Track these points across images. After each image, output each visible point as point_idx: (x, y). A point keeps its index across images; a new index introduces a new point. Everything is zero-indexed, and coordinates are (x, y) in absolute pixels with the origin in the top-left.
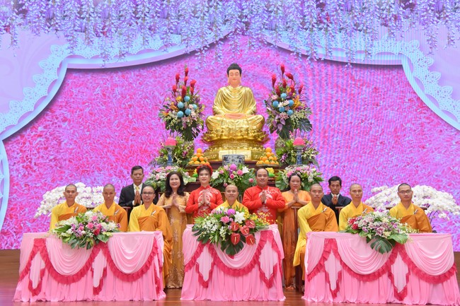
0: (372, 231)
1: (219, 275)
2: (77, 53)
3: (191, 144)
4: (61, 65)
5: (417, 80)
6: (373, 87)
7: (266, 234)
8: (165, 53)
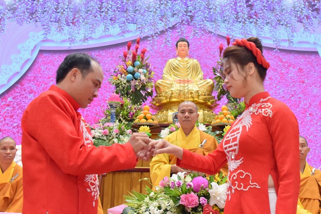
4: (35, 47)
6: (298, 68)
8: (122, 38)
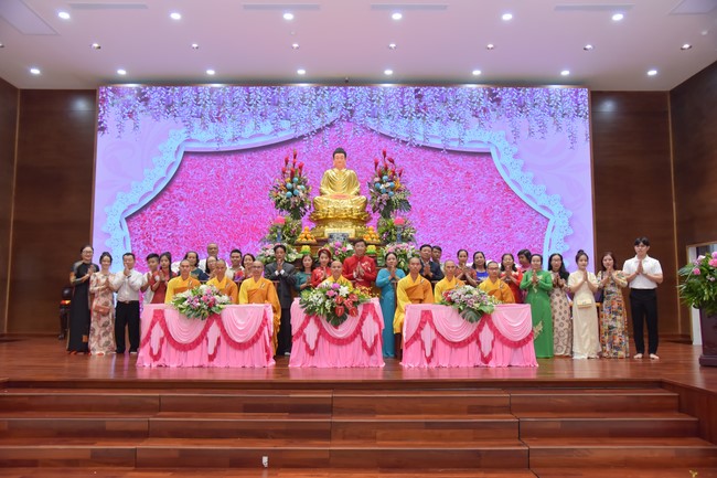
0: (464, 303)
1: (324, 344)
2: (193, 137)
3: (299, 222)
4: (179, 148)
5: (504, 167)
6: (466, 172)
7: (369, 307)
8: (275, 137)
